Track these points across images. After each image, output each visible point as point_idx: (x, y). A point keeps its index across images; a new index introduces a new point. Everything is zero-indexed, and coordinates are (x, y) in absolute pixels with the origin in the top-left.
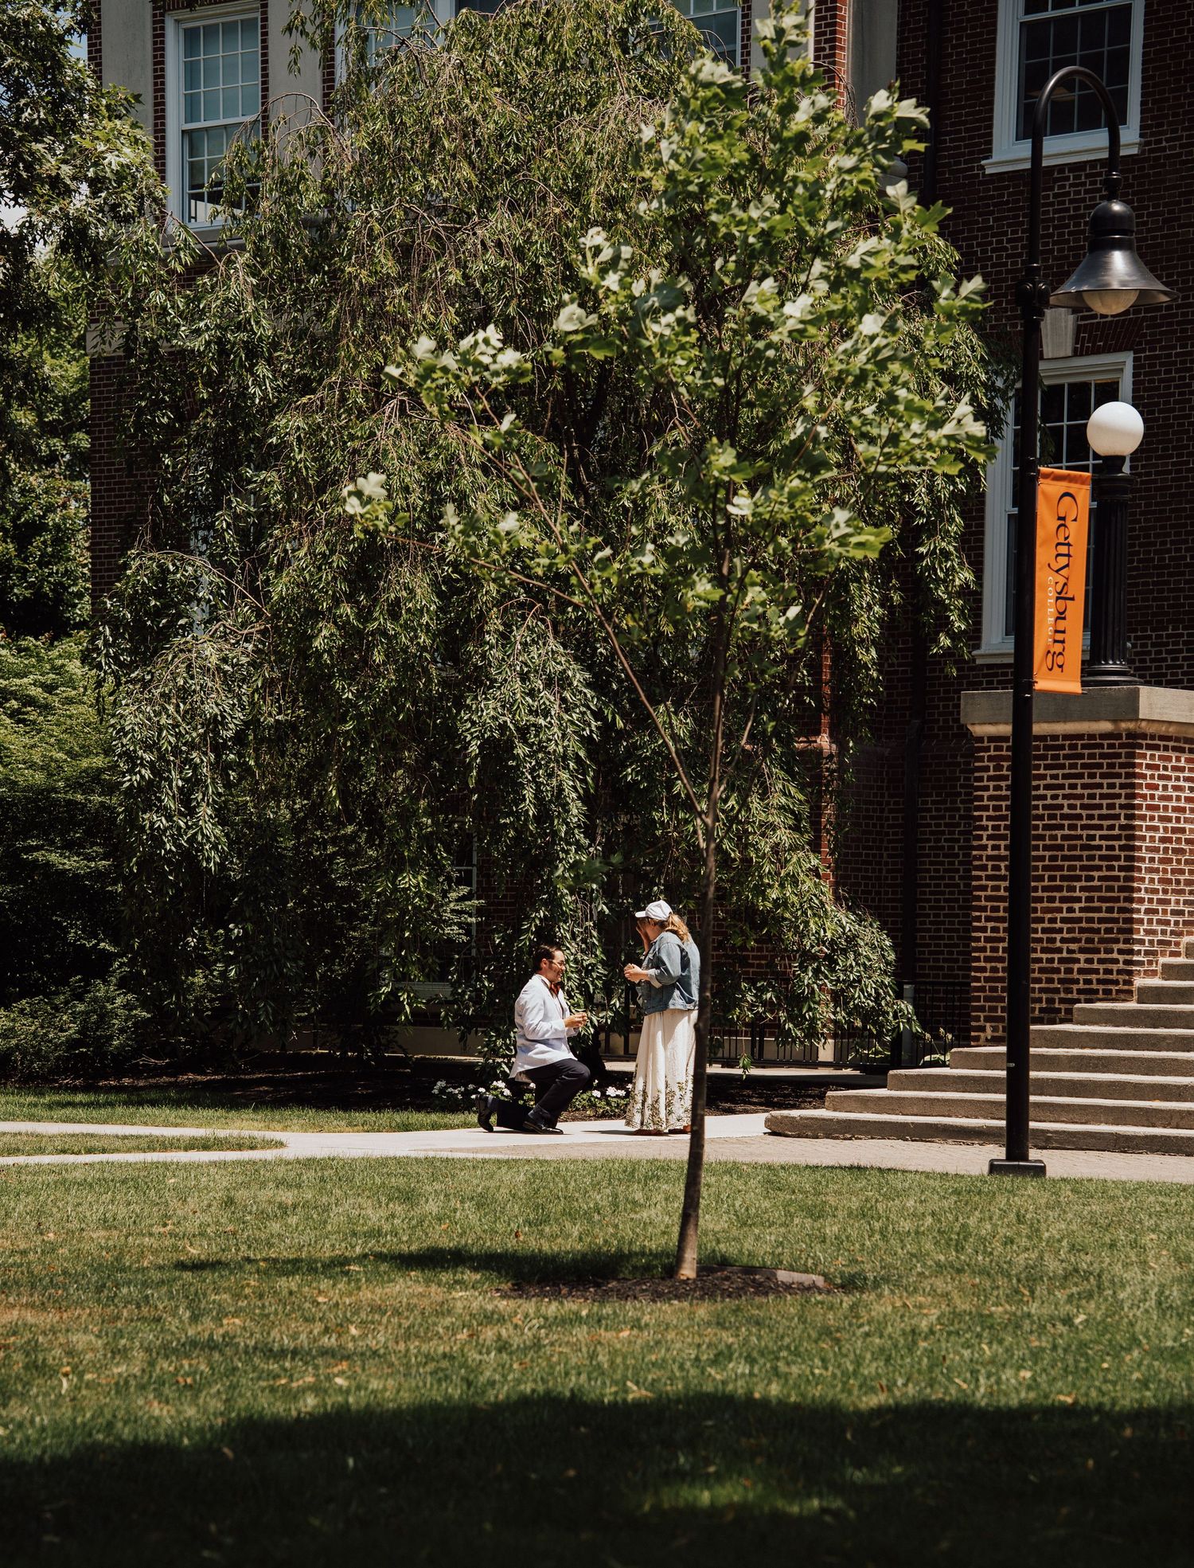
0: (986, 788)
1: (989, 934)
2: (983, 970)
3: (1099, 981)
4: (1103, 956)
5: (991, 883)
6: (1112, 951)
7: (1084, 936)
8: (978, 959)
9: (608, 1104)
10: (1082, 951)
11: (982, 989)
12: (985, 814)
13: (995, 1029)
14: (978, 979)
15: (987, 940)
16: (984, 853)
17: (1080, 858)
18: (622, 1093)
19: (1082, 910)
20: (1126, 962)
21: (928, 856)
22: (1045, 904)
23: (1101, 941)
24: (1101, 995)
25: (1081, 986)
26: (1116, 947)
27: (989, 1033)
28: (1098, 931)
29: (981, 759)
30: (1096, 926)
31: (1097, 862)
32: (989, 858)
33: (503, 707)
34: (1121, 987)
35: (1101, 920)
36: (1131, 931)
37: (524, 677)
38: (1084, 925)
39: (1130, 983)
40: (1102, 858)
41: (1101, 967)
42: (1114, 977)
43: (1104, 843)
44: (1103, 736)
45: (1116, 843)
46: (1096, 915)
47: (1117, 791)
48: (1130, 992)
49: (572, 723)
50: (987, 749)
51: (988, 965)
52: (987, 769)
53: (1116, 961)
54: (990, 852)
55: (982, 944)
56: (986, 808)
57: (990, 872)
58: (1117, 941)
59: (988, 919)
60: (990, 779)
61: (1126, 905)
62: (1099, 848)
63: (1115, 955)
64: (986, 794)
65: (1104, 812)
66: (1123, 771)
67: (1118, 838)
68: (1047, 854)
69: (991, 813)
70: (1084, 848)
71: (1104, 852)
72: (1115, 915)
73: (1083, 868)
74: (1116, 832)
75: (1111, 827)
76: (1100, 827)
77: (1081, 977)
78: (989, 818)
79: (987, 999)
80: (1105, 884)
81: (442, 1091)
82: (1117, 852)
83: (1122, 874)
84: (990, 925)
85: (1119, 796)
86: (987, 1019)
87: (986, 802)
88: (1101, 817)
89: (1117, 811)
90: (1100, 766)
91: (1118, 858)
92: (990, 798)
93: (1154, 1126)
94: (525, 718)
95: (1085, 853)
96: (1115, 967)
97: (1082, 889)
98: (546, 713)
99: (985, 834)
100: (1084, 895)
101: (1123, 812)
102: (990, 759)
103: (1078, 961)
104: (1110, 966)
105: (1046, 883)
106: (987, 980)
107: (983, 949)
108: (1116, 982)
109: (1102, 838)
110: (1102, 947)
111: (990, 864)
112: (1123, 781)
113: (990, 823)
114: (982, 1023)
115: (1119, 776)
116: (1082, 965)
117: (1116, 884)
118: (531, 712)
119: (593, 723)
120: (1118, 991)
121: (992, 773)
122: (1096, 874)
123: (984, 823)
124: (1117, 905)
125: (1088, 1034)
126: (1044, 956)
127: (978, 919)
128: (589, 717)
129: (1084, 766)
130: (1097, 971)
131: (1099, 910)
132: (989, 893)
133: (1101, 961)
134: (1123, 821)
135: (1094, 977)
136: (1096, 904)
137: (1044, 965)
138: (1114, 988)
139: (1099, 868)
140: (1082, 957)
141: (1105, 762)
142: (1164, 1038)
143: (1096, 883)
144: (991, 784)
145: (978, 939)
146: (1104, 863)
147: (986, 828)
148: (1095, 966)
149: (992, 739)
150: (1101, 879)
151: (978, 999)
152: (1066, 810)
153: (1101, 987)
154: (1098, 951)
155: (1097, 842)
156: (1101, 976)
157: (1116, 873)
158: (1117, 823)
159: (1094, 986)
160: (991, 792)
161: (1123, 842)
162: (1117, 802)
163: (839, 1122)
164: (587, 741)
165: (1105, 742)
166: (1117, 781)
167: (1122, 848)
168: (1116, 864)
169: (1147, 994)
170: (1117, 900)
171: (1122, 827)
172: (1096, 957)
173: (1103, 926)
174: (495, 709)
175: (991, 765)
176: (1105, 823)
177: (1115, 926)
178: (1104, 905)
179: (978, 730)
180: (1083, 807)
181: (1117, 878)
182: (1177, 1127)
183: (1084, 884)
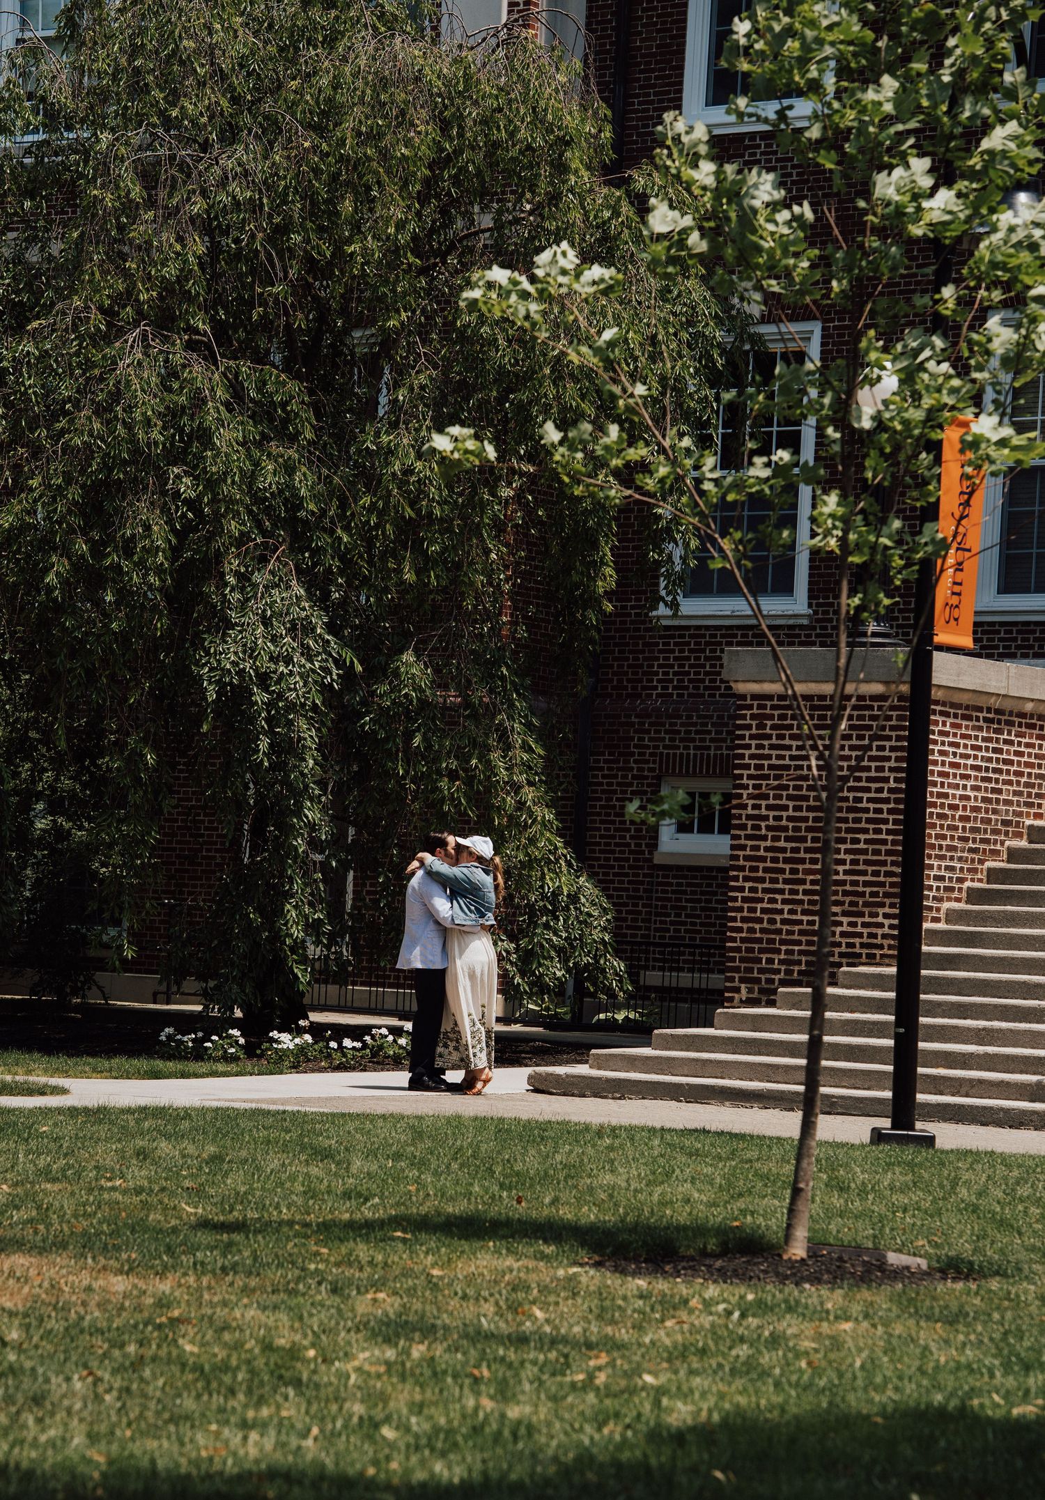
0: (748, 747)
1: (746, 894)
2: (740, 930)
3: (863, 945)
4: (867, 919)
5: (750, 843)
6: (877, 915)
7: (848, 899)
8: (734, 919)
9: (344, 1055)
10: (845, 914)
11: (738, 950)
12: (745, 772)
13: (750, 991)
14: (734, 940)
15: (745, 900)
16: (743, 812)
17: (846, 820)
18: (358, 1045)
19: (846, 872)
20: (892, 927)
21: (599, 814)
22: (807, 866)
23: (866, 904)
24: (864, 959)
25: (843, 949)
26: (881, 911)
27: (744, 994)
28: (863, 894)
29: (744, 717)
30: (861, 889)
31: (863, 825)
32: (749, 817)
33: (244, 652)
34: (886, 951)
35: (866, 884)
37: (266, 622)
38: (848, 888)
39: (895, 947)
40: (869, 821)
41: (865, 931)
42: (879, 941)
43: (871, 806)
44: (874, 698)
45: (885, 807)
46: (861, 878)
47: (887, 753)
48: (895, 957)
49: (314, 671)
50: (750, 707)
51: (745, 926)
52: (749, 727)
53: (881, 925)
54: (750, 811)
55: (739, 904)
56: (748, 767)
57: (749, 832)
58: (882, 905)
59: (746, 879)
60: (752, 737)
61: (894, 868)
62: (867, 810)
63: (880, 919)
64: (747, 752)
65: (873, 774)
66: (894, 734)
67: (887, 801)
68: (811, 815)
69: (752, 772)
70: (850, 810)
71: (871, 815)
72: (882, 879)
73: (848, 830)
74: (885, 795)
75: (880, 790)
76: (868, 790)
77: (844, 941)
78: (750, 777)
79: (742, 960)
80: (871, 847)
81: (169, 1037)
82: (885, 815)
83: (890, 838)
84: (748, 885)
85: (888, 759)
86: (742, 980)
87: (747, 761)
88: (869, 780)
89: (887, 774)
90: (869, 728)
91: (886, 821)
92: (752, 757)
93: (941, 1093)
94: (265, 664)
95: (851, 816)
96: (880, 932)
97: (847, 851)
98: (288, 660)
99: (745, 793)
100: (848, 857)
101: (892, 776)
102: (753, 717)
103: (841, 924)
104: (874, 930)
105: (809, 844)
106: (743, 940)
107: (741, 909)
108: (881, 947)
109: (869, 800)
110: (866, 910)
111: (750, 823)
112: (893, 743)
113: (751, 782)
114: (736, 984)
115: (889, 738)
116: (845, 928)
117: (883, 848)
118: (271, 659)
119: (335, 671)
120: (882, 956)
121: (754, 731)
122: (862, 837)
123: (745, 781)
124: (883, 869)
125: (859, 998)
126: (805, 918)
127: (736, 879)
128: (331, 665)
130: (860, 935)
131: (864, 873)
132: (748, 852)
133: (864, 925)
134: (892, 785)
135: (857, 941)
136: (861, 867)
137: (805, 927)
138: (878, 952)
139: (866, 831)
140: (845, 920)
141: (874, 724)
142: (939, 1004)
143: (862, 846)
144: (754, 743)
145: (735, 899)
146: (871, 826)
147: (746, 787)
148: (859, 929)
149: (755, 697)
150: (867, 841)
151: (733, 959)
153: (864, 951)
154: (862, 915)
155: (864, 805)
156: (865, 940)
157: (883, 836)
158: (886, 786)
159: (857, 950)
160: (753, 751)
161: (892, 806)
162: (887, 764)
163: (608, 1080)
164: (326, 689)
165: (875, 704)
166: (887, 744)
167: (890, 812)
168: (883, 827)
170: (884, 863)
171: (890, 791)
172: (860, 920)
173: (868, 890)
174: (236, 653)
175: (754, 723)
176: (874, 786)
177: (881, 890)
178: (870, 869)
179: (741, 688)
180: (850, 768)
181: (884, 842)
182: (967, 1096)
183: (849, 846)
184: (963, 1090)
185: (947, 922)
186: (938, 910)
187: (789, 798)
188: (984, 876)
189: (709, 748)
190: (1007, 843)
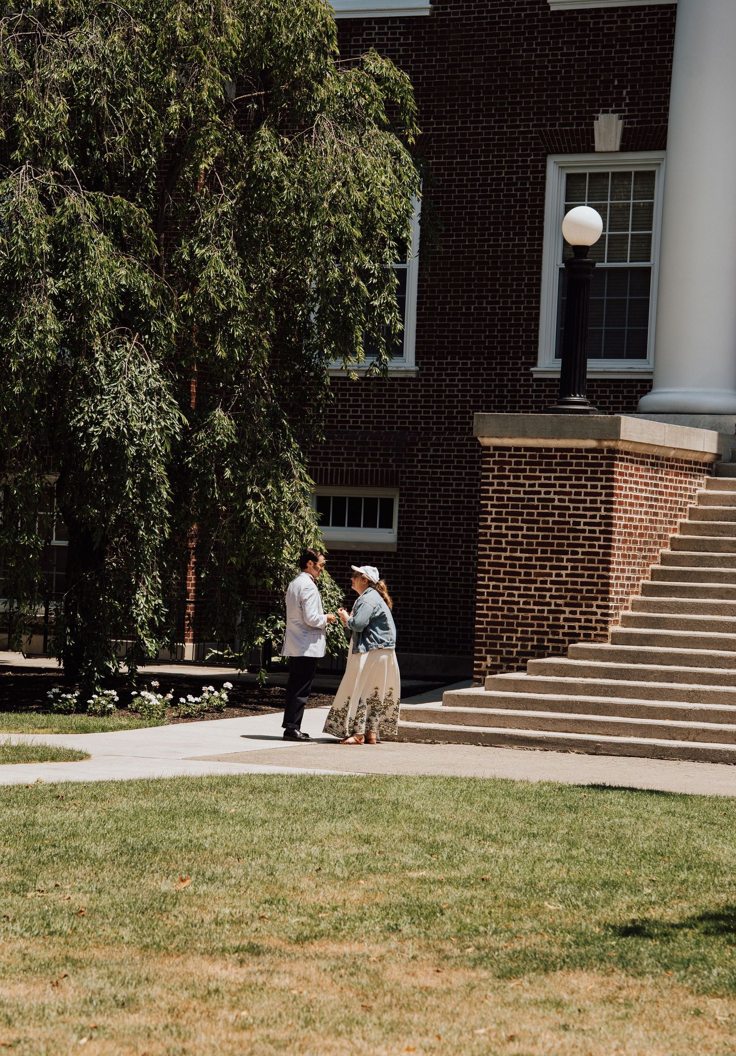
0: (492, 484)
1: (491, 590)
2: (486, 616)
3: (581, 628)
4: (584, 609)
5: (493, 553)
6: (592, 606)
7: (569, 595)
8: (482, 608)
10: (567, 605)
11: (485, 630)
12: (490, 503)
13: (494, 659)
14: (481, 623)
15: (489, 594)
16: (488, 531)
17: (567, 538)
19: (567, 575)
20: (603, 614)
22: (538, 570)
23: (583, 598)
24: (582, 638)
25: (566, 630)
26: (595, 603)
27: (489, 662)
28: (581, 591)
29: (488, 463)
30: (579, 587)
31: (581, 541)
32: (492, 535)
33: (118, 414)
34: (598, 632)
35: (583, 584)
36: (608, 592)
37: (132, 391)
38: (569, 586)
39: (606, 629)
40: (585, 539)
41: (583, 617)
42: (593, 624)
43: (587, 528)
44: (588, 450)
45: (597, 529)
46: (580, 580)
47: (599, 490)
48: (606, 636)
49: (166, 427)
50: (493, 456)
51: (490, 613)
52: (492, 470)
53: (595, 614)
54: (493, 531)
55: (485, 597)
56: (491, 499)
57: (493, 545)
58: (596, 599)
59: (490, 579)
60: (494, 477)
61: (604, 573)
62: (584, 531)
63: (594, 609)
64: (491, 488)
65: (588, 505)
66: (604, 476)
67: (599, 524)
68: (540, 534)
69: (495, 502)
70: (570, 530)
71: (587, 534)
72: (595, 580)
73: (569, 545)
74: (598, 520)
75: (594, 517)
76: (585, 516)
77: (566, 624)
78: (493, 506)
79: (488, 637)
80: (587, 557)
82: (597, 535)
83: (601, 551)
84: (492, 583)
85: (600, 494)
86: (487, 652)
87: (490, 494)
88: (585, 509)
89: (599, 505)
90: (586, 472)
91: (598, 539)
92: (494, 491)
95: (571, 535)
96: (594, 618)
97: (568, 560)
99: (489, 517)
100: (570, 565)
101: (603, 506)
102: (495, 463)
103: (564, 612)
104: (590, 617)
105: (539, 555)
106: (488, 623)
107: (487, 601)
108: (595, 629)
109: (585, 524)
110: (584, 603)
111: (493, 539)
112: (604, 483)
113: (494, 510)
114: (483, 654)
115: (601, 480)
116: (567, 615)
117: (596, 558)
119: (178, 426)
120: (596, 635)
121: (496, 473)
122: (580, 550)
123: (489, 509)
124: (596, 573)
126: (536, 608)
127: (483, 579)
128: (176, 422)
129: (572, 471)
130: (579, 620)
131: (582, 576)
132: (492, 560)
133: (582, 613)
134: (603, 513)
135: (577, 624)
136: (580, 572)
137: (536, 614)
138: (593, 633)
139: (583, 546)
140: (567, 609)
141: (589, 469)
143: (580, 556)
144: (496, 481)
145: (482, 594)
146: (587, 543)
147: (490, 513)
148: (578, 616)
149: (496, 448)
150: (583, 553)
151: (481, 637)
152: (556, 503)
153: (582, 632)
154: (580, 606)
155: (582, 527)
156: (583, 624)
157: (597, 550)
158: (598, 514)
159: (577, 631)
160: (495, 487)
161: (603, 528)
162: (599, 498)
165: (590, 455)
166: (599, 484)
167: (601, 532)
168: (596, 543)
169: (617, 638)
170: (597, 569)
171: (602, 517)
172: (578, 610)
173: (585, 588)
174: (112, 415)
175: (496, 467)
176: (589, 513)
177: (595, 588)
178: (586, 573)
179: (486, 441)
180: (570, 501)
181: (597, 554)
183: (570, 556)
184: (691, 737)
185: (633, 609)
186: (627, 601)
187: (523, 521)
188: (648, 575)
189: (342, 465)
190: (661, 551)
